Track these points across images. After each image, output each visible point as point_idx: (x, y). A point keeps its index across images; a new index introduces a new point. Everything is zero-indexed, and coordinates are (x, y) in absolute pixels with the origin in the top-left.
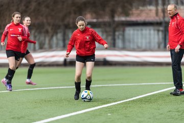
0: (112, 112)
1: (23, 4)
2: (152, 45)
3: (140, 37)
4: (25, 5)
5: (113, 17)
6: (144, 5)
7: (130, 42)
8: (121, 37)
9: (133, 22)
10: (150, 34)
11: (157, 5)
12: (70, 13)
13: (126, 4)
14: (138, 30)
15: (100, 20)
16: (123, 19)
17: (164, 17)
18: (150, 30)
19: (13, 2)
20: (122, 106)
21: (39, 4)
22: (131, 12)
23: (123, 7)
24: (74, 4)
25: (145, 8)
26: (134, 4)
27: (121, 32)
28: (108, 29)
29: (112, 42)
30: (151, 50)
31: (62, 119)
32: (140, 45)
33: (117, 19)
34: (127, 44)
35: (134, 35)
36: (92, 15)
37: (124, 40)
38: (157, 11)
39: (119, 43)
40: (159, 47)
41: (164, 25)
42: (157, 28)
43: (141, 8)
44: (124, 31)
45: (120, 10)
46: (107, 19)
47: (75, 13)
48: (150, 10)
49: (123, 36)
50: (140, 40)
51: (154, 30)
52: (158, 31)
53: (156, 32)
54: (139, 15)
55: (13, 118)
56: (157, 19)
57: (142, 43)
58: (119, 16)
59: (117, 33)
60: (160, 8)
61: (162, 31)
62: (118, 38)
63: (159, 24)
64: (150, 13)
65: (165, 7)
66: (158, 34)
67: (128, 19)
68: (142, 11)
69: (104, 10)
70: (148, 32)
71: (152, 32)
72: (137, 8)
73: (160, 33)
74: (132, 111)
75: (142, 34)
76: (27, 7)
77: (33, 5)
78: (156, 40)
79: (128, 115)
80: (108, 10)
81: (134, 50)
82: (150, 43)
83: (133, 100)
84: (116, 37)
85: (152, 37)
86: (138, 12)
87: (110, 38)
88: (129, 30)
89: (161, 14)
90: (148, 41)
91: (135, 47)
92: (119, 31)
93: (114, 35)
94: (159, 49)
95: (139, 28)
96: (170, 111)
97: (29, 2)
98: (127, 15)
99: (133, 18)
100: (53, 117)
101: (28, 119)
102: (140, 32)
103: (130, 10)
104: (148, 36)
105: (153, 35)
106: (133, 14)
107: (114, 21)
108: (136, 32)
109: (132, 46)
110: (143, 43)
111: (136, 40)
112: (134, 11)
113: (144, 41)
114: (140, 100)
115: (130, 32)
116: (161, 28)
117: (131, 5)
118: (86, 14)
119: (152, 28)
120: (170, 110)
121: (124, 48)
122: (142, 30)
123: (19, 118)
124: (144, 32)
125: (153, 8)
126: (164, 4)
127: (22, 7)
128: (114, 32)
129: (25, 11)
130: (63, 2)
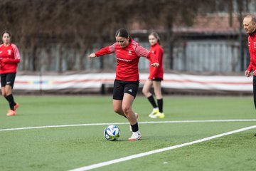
0: (169, 160)
1: (45, 8)
2: (224, 67)
3: (207, 54)
4: (47, 9)
5: (170, 26)
6: (213, 11)
7: (193, 61)
8: (180, 55)
9: (197, 33)
10: (221, 52)
11: (231, 11)
12: (110, 21)
13: (188, 9)
14: (204, 46)
16: (184, 29)
17: (241, 28)
19: (31, 5)
20: (184, 151)
21: (68, 7)
22: (195, 21)
23: (184, 13)
24: (115, 8)
25: (215, 15)
26: (200, 10)
27: (181, 49)
30: (223, 74)
31: (100, 168)
32: (207, 66)
33: (175, 29)
34: (189, 65)
35: (198, 52)
36: (140, 24)
37: (185, 60)
38: (231, 19)
39: (178, 63)
40: (234, 69)
41: (240, 38)
42: (230, 43)
43: (209, 15)
44: (185, 47)
45: (179, 17)
46: (161, 30)
47: (117, 21)
48: (222, 18)
49: (184, 53)
50: (207, 60)
51: (227, 46)
52: (233, 47)
53: (230, 49)
54: (206, 24)
55: (32, 166)
56: (232, 31)
57: (209, 64)
58: (178, 25)
59: (175, 50)
60: (235, 15)
61: (238, 47)
62: (177, 56)
63: (233, 37)
64: (220, 21)
65: (243, 14)
66: (233, 51)
67: (191, 30)
68: (210, 18)
69: (157, 17)
70: (218, 48)
71: (224, 48)
72: (204, 16)
73: (236, 50)
74: (197, 159)
75: (210, 51)
77: (59, 9)
78: (230, 60)
79: (191, 165)
80: (163, 16)
81: (198, 73)
82: (221, 63)
83: (199, 143)
84: (174, 55)
85: (224, 55)
86: (205, 20)
88: (193, 46)
89: (236, 24)
90: (218, 60)
91: (201, 69)
92: (178, 46)
93: (171, 52)
94: (233, 72)
95: (206, 42)
96: (249, 160)
97: (54, 5)
98: (189, 23)
99: (197, 29)
101: (53, 168)
102: (207, 49)
103: (194, 17)
104: (218, 54)
105: (225, 53)
106: (197, 23)
107: (171, 33)
108: (201, 48)
109: (196, 68)
110: (212, 64)
111: (201, 60)
112: (199, 19)
113: (212, 61)
114: (208, 143)
115: (193, 48)
116: (237, 44)
117: (195, 10)
118: (132, 23)
119: (223, 43)
120: (250, 157)
121: (185, 71)
122: (210, 45)
123: (40, 166)
124: (213, 48)
125: (225, 15)
126: (240, 10)
127: (44, 12)
128: (172, 48)
129: (48, 18)
130: (101, 5)
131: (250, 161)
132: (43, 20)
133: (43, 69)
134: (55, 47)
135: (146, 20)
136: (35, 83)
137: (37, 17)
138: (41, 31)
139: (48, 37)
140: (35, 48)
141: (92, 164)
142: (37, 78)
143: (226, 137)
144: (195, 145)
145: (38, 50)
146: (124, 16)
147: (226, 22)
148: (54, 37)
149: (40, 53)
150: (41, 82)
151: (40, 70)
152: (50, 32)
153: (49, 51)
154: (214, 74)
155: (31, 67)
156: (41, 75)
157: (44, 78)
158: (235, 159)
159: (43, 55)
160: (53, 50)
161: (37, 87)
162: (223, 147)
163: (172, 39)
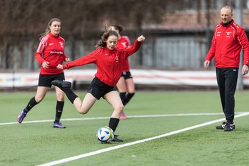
0: (137, 153)
1: (17, 7)
2: (193, 62)
3: (175, 51)
4: (20, 8)
5: (139, 24)
6: (182, 8)
7: (162, 57)
8: (150, 51)
9: (166, 31)
10: (189, 48)
11: (199, 8)
12: (81, 19)
13: (157, 7)
14: (173, 42)
16: (153, 27)
17: (209, 24)
18: (189, 42)
19: (4, 4)
20: (152, 144)
21: (40, 7)
22: (164, 18)
23: (154, 11)
24: (86, 7)
25: (183, 13)
26: (168, 7)
27: (150, 45)
29: (138, 57)
30: (191, 69)
31: (70, 162)
32: (175, 62)
33: (144, 27)
34: (159, 61)
35: (167, 48)
36: (111, 21)
37: (154, 56)
38: (199, 16)
39: (148, 60)
40: (202, 64)
41: (208, 35)
42: (198, 39)
43: (177, 12)
44: (154, 43)
45: (149, 15)
46: (131, 27)
47: (88, 19)
48: (190, 15)
49: (153, 49)
50: (175, 56)
51: (195, 42)
52: (201, 43)
53: (198, 45)
54: (174, 22)
55: (3, 161)
56: (199, 27)
57: (178, 60)
58: (148, 23)
59: (145, 47)
60: (203, 12)
61: (206, 43)
62: (147, 53)
63: (201, 34)
64: (189, 18)
65: (211, 11)
66: (200, 48)
67: (161, 27)
68: (179, 16)
69: (127, 15)
70: (186, 44)
71: (192, 44)
72: (173, 13)
73: (204, 47)
74: (164, 151)
75: (179, 48)
76: (23, 11)
77: (32, 8)
78: (198, 56)
79: (158, 158)
80: (132, 14)
81: (167, 69)
82: (189, 59)
83: (167, 137)
84: (144, 52)
85: (192, 51)
86: (173, 17)
88: (161, 42)
89: (204, 20)
90: (186, 56)
91: (169, 65)
94: (201, 67)
95: (175, 39)
96: (215, 152)
97: (26, 4)
98: (158, 21)
99: (167, 26)
100: (57, 160)
101: (24, 163)
102: (175, 45)
103: (163, 14)
104: (186, 51)
105: (193, 49)
106: (166, 20)
107: (141, 30)
108: (170, 45)
109: (165, 63)
110: (180, 59)
111: (170, 56)
112: (168, 16)
113: (181, 57)
114: (176, 137)
115: (162, 44)
116: (205, 40)
117: (164, 8)
118: (102, 21)
119: (192, 39)
120: (216, 150)
121: (154, 67)
122: (178, 42)
123: (11, 161)
124: (181, 44)
125: (193, 12)
126: (208, 7)
127: (16, 11)
129: (21, 17)
130: (73, 4)
131: (217, 154)
132: (16, 19)
133: (16, 66)
134: (28, 45)
136: (8, 80)
137: (10, 17)
138: (13, 30)
139: (20, 35)
140: (8, 46)
141: (63, 158)
142: (10, 76)
143: (193, 130)
144: (163, 138)
145: (11, 48)
146: (95, 14)
147: (194, 20)
148: (26, 36)
149: (12, 51)
150: (14, 80)
151: (12, 67)
152: (22, 30)
153: (21, 49)
154: (182, 69)
155: (4, 64)
156: (14, 72)
157: (17, 75)
158: (201, 152)
159: (16, 53)
160: (25, 48)
161: (10, 84)
162: (190, 140)
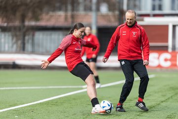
0: (19, 115)
5: (23, 21)
6: (55, 9)
7: (39, 46)
8: (30, 41)
9: (42, 27)
11: (66, 10)
13: (36, 10)
14: (47, 35)
15: (11, 24)
16: (33, 23)
18: (59, 35)
20: (30, 108)
22: (41, 17)
23: (34, 12)
26: (44, 10)
27: (31, 36)
28: (18, 33)
29: (22, 46)
32: (48, 49)
33: (27, 23)
34: (36, 48)
36: (2, 19)
37: (33, 44)
38: (66, 16)
39: (29, 47)
43: (51, 13)
44: (33, 35)
45: (30, 14)
46: (17, 23)
49: (33, 40)
50: (48, 45)
54: (48, 20)
58: (29, 20)
59: (27, 38)
60: (69, 13)
62: (28, 42)
65: (75, 13)
67: (38, 24)
68: (52, 16)
69: (14, 14)
70: (56, 37)
71: (61, 37)
72: (47, 13)
75: (51, 39)
79: (34, 118)
80: (18, 14)
81: (42, 54)
83: (40, 103)
84: (26, 41)
86: (47, 17)
87: (20, 42)
89: (70, 20)
91: (44, 51)
92: (29, 35)
93: (24, 39)
95: (48, 33)
98: (37, 19)
99: (42, 23)
102: (48, 37)
103: (40, 15)
104: (56, 41)
106: (42, 19)
107: (24, 26)
108: (45, 37)
109: (41, 50)
110: (52, 47)
111: (44, 45)
112: (44, 16)
114: (47, 103)
115: (39, 36)
117: (41, 9)
119: (61, 33)
121: (33, 52)
122: (51, 35)
124: (53, 37)
125: (62, 13)
128: (24, 36)
135: (7, 17)
143: (60, 98)
144: (38, 104)
158: (65, 114)
162: (57, 105)
163: (24, 30)
